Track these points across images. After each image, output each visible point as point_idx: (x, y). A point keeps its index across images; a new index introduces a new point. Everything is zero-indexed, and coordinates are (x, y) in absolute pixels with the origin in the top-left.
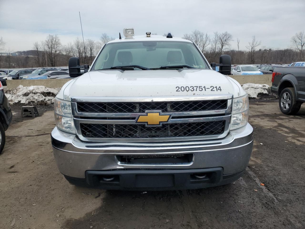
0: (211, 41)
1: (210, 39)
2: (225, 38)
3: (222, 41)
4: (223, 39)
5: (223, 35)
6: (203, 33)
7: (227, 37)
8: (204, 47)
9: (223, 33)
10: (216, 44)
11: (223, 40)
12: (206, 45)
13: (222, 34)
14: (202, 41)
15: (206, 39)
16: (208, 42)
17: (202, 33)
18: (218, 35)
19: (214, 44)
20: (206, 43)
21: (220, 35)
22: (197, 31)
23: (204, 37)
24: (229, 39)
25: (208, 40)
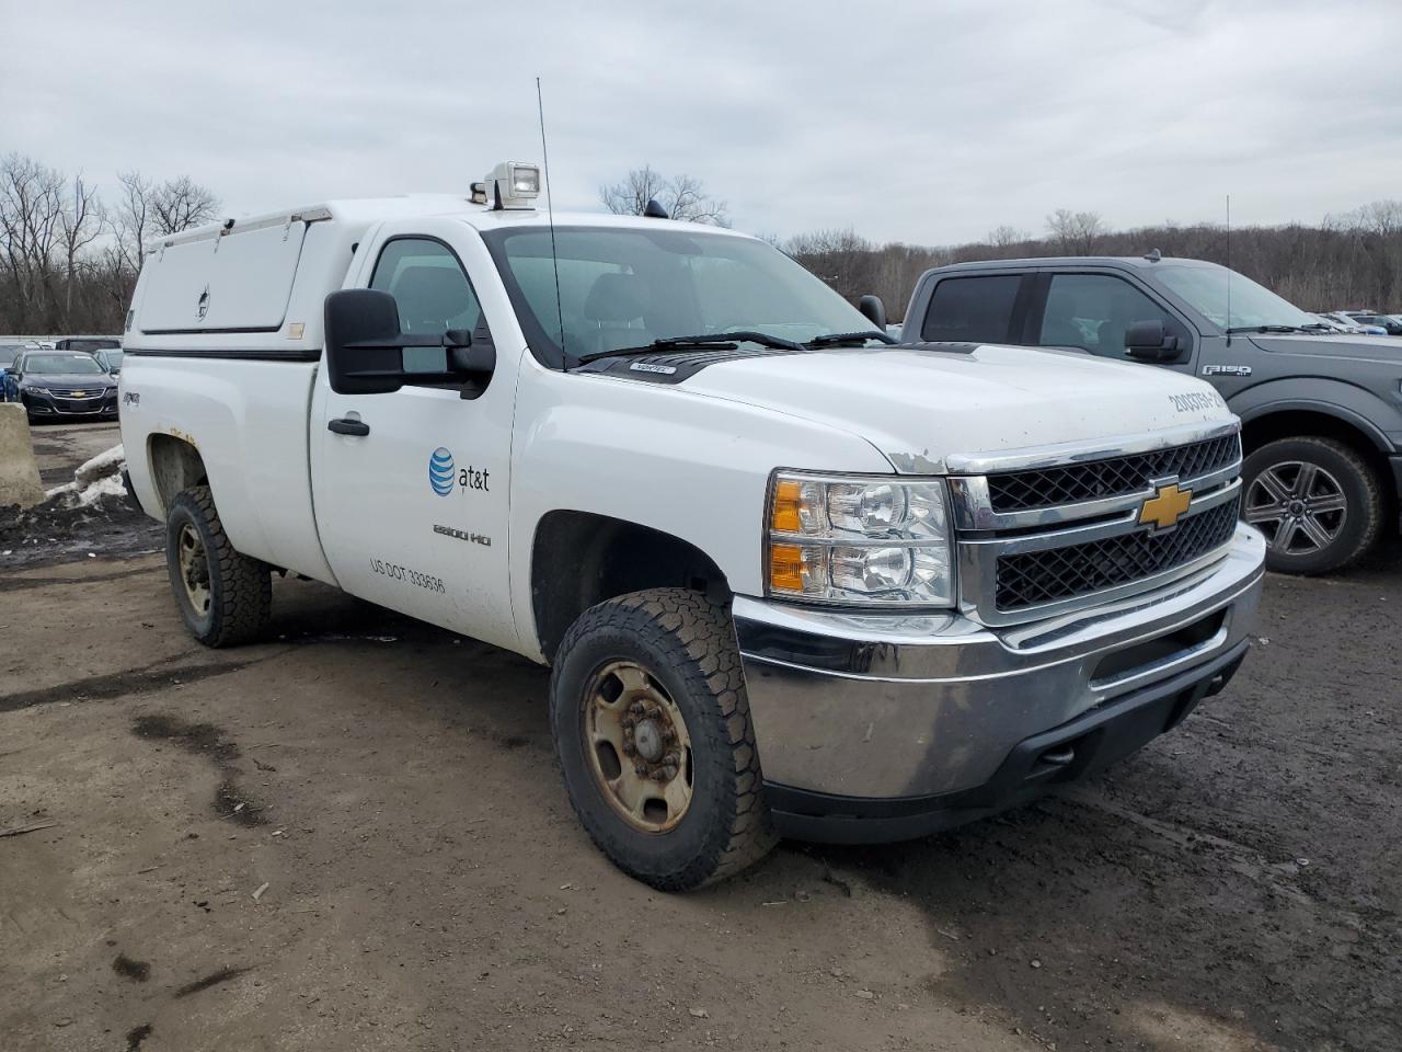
0: (109, 218)
1: (100, 205)
2: (183, 210)
3: (167, 221)
4: (174, 210)
5: (173, 196)
6: (57, 173)
7: (194, 206)
8: (75, 245)
9: (168, 185)
10: (142, 236)
11: (172, 217)
12: (81, 234)
13: (163, 187)
14: (59, 215)
15: (81, 204)
16: (91, 222)
17: (50, 172)
18: (146, 193)
19: (129, 235)
20: (83, 223)
21: (154, 193)
22: (21, 162)
23: (68, 193)
24: (202, 213)
25: (91, 211)
